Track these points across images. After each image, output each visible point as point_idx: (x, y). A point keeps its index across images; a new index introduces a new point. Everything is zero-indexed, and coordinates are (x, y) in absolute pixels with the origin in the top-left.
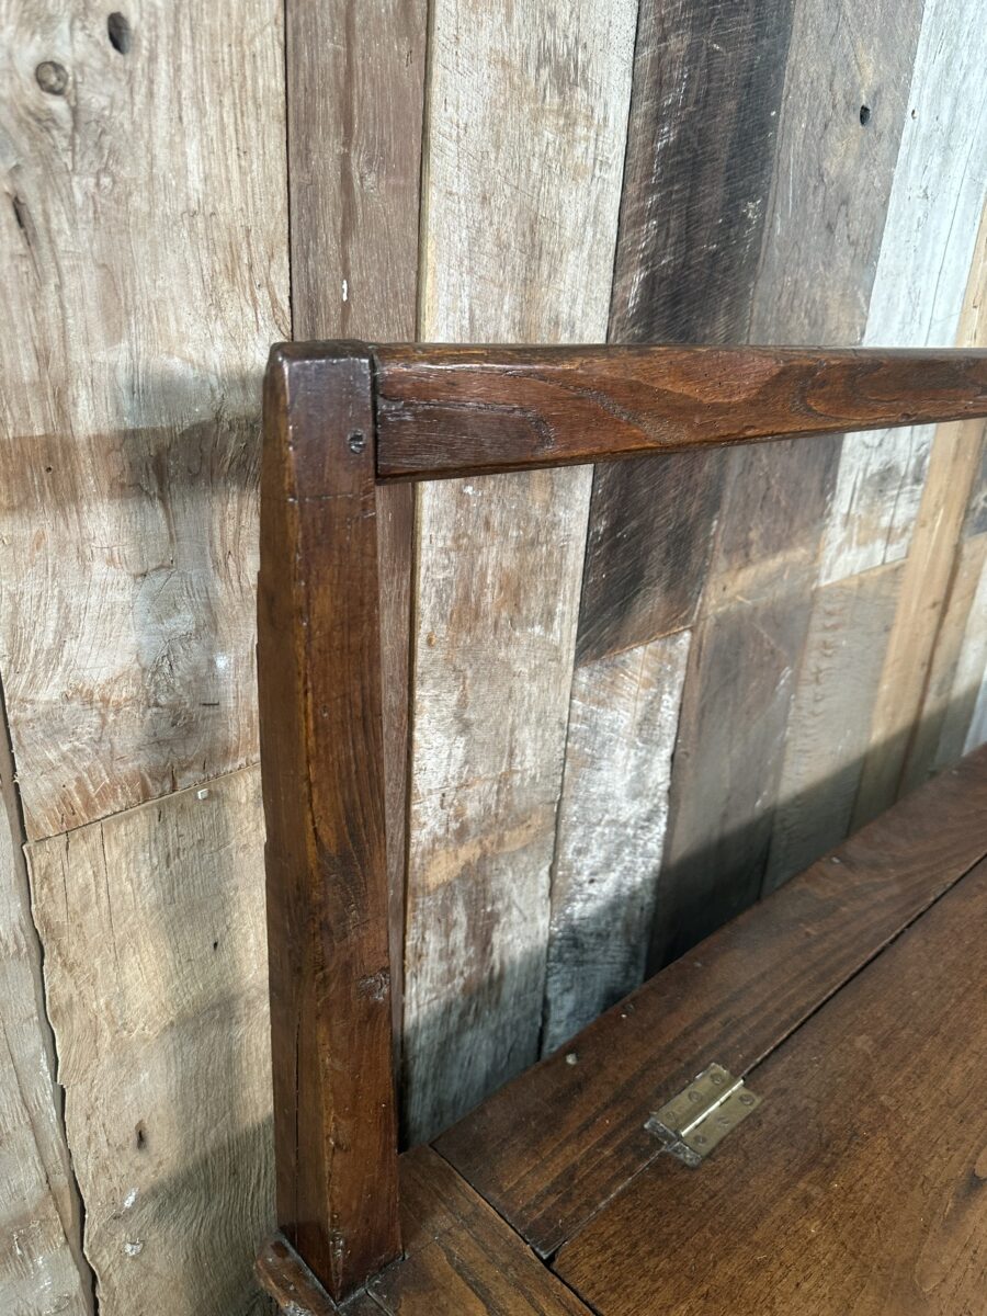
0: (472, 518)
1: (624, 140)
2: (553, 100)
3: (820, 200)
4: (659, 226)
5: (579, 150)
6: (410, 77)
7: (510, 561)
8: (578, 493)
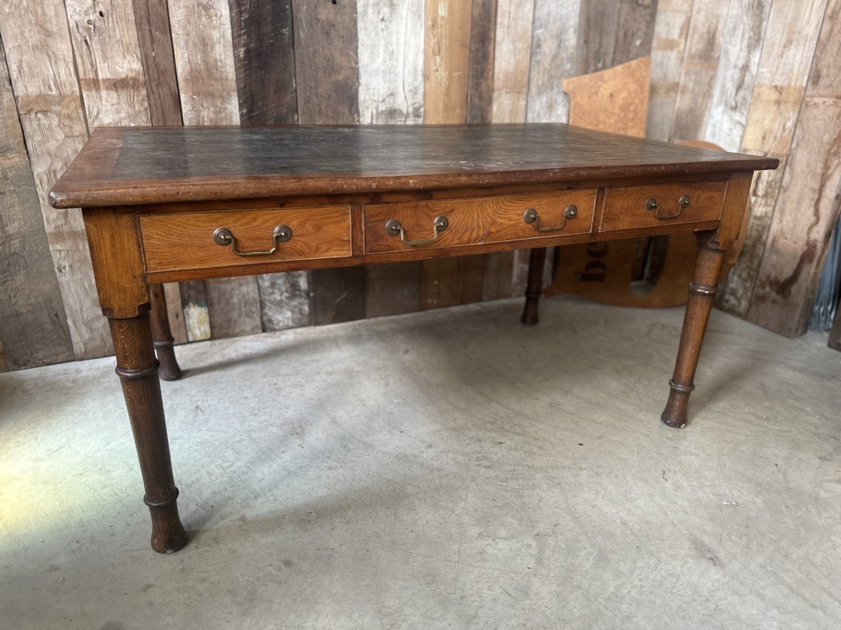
0: (197, 103)
1: (229, 18)
2: (203, 13)
3: (319, 26)
4: (248, 37)
5: (215, 22)
6: (164, 13)
7: (212, 116)
8: (233, 101)
